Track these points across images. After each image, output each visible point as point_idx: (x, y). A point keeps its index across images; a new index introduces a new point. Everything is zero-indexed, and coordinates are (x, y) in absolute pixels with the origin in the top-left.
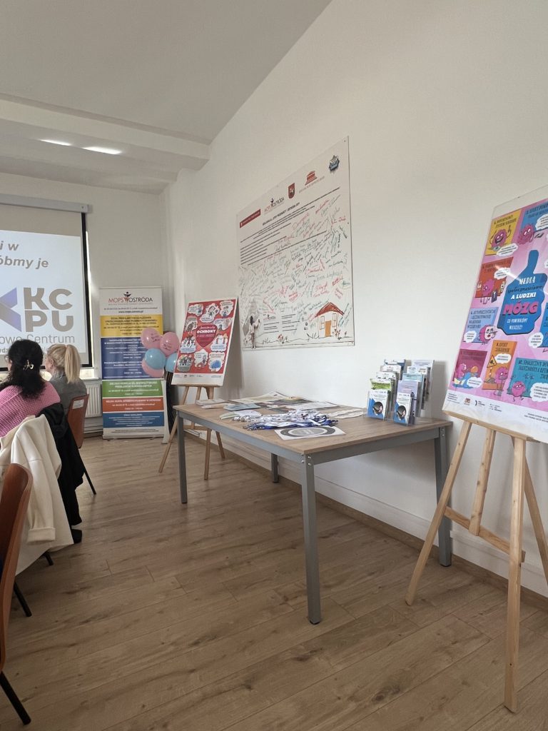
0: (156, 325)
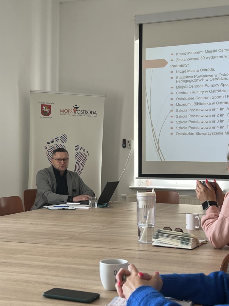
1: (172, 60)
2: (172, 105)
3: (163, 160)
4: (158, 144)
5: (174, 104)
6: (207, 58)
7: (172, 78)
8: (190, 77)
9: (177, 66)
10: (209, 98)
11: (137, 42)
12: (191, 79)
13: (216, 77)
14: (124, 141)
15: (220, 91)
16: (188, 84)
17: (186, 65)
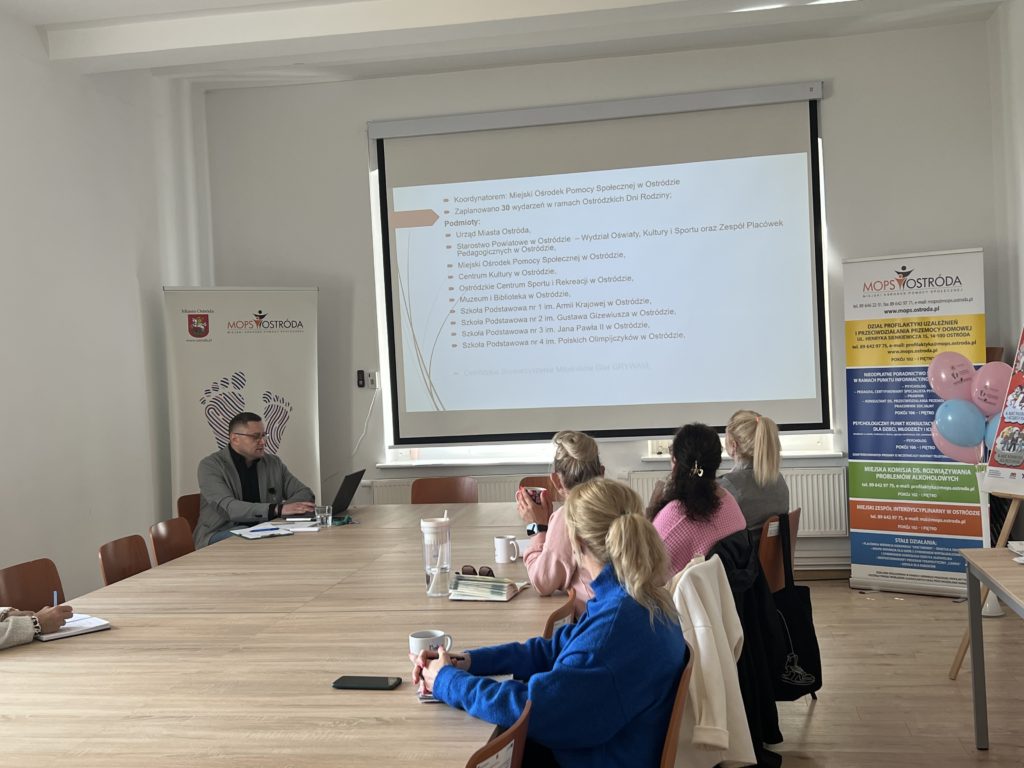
0: (970, 339)
1: (447, 212)
2: (452, 300)
3: (441, 410)
4: (429, 377)
5: (457, 299)
6: (515, 208)
7: (449, 247)
8: (483, 245)
9: (458, 223)
10: (523, 285)
11: (374, 175)
12: (485, 248)
13: (534, 246)
14: (361, 374)
15: (542, 272)
16: (481, 259)
17: (474, 222)
